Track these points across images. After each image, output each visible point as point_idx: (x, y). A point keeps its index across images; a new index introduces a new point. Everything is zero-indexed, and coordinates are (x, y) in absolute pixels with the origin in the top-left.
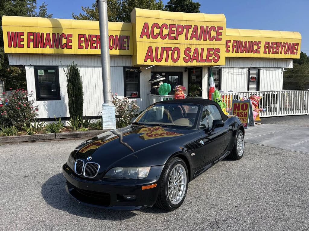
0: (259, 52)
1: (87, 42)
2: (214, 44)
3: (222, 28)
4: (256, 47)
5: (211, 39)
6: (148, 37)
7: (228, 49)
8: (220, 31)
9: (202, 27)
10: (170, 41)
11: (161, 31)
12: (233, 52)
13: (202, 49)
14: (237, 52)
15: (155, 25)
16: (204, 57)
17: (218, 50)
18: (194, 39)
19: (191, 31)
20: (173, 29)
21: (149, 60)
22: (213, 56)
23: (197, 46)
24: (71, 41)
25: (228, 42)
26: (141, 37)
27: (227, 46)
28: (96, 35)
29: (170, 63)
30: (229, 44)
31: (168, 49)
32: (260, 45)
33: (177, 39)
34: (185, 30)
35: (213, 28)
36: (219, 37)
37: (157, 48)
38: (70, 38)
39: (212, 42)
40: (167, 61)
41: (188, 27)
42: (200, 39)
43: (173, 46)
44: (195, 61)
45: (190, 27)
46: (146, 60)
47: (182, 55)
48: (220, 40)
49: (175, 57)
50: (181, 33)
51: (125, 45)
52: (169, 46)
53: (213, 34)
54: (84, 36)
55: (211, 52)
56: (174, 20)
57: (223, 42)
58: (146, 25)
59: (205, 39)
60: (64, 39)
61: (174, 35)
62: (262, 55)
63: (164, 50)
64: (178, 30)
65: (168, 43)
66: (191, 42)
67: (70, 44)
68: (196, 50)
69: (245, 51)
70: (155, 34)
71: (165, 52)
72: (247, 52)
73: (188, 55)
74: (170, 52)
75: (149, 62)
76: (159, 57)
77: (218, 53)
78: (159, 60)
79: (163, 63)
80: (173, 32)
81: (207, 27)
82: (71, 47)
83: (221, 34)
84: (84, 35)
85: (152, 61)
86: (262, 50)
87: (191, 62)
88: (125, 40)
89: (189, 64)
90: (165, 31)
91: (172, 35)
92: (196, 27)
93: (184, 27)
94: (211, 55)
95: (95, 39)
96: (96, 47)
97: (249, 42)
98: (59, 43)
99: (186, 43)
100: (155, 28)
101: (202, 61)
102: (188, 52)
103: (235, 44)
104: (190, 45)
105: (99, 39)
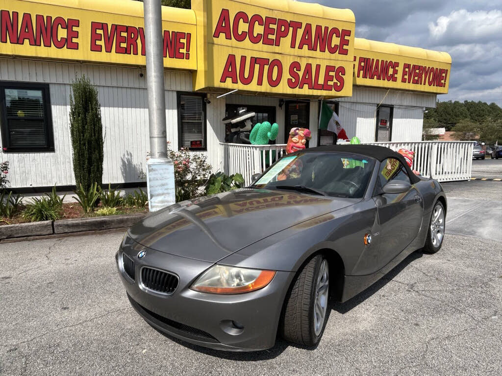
0: (395, 80)
1: (109, 38)
2: (337, 60)
3: (348, 33)
4: (391, 71)
5: (332, 51)
6: (228, 37)
8: (346, 38)
9: (319, 28)
10: (266, 47)
11: (251, 28)
12: (358, 76)
13: (318, 67)
14: (365, 76)
15: (241, 15)
16: (321, 81)
17: (342, 70)
18: (306, 47)
19: (300, 32)
20: (271, 26)
21: (229, 80)
22: (335, 80)
23: (310, 61)
24: (76, 35)
26: (216, 35)
28: (127, 27)
29: (265, 87)
31: (262, 62)
32: (397, 68)
33: (278, 44)
34: (291, 29)
35: (335, 31)
37: (243, 58)
38: (75, 29)
39: (333, 56)
40: (260, 83)
41: (296, 25)
42: (315, 49)
43: (271, 58)
44: (306, 86)
45: (299, 25)
46: (223, 80)
47: (286, 75)
48: (345, 52)
49: (274, 77)
50: (285, 34)
51: (181, 51)
52: (264, 56)
53: (336, 41)
54: (103, 26)
55: (331, 73)
56: (272, 10)
57: (350, 57)
58: (225, 14)
59: (323, 50)
60: (62, 28)
61: (273, 37)
62: (399, 84)
63: (255, 63)
64: (279, 28)
65: (262, 50)
66: (300, 52)
67: (74, 40)
68: (309, 66)
69: (375, 77)
70: (240, 33)
71: (257, 66)
72: (379, 78)
73: (296, 76)
74: (266, 67)
75: (229, 84)
76: (246, 75)
77: (342, 76)
78: (247, 81)
79: (253, 87)
80: (272, 31)
81: (327, 28)
82: (76, 47)
83: (347, 43)
84: (102, 23)
85: (235, 81)
86: (399, 76)
87: (299, 88)
88: (182, 41)
89: (297, 91)
90: (258, 29)
91: (270, 37)
92: (309, 26)
93: (289, 24)
94: (331, 79)
95: (124, 34)
96: (126, 49)
97: (383, 61)
98: (52, 35)
99: (292, 54)
100: (241, 20)
101: (317, 87)
102: (295, 69)
103: (363, 64)
104: (299, 58)
105: (133, 34)
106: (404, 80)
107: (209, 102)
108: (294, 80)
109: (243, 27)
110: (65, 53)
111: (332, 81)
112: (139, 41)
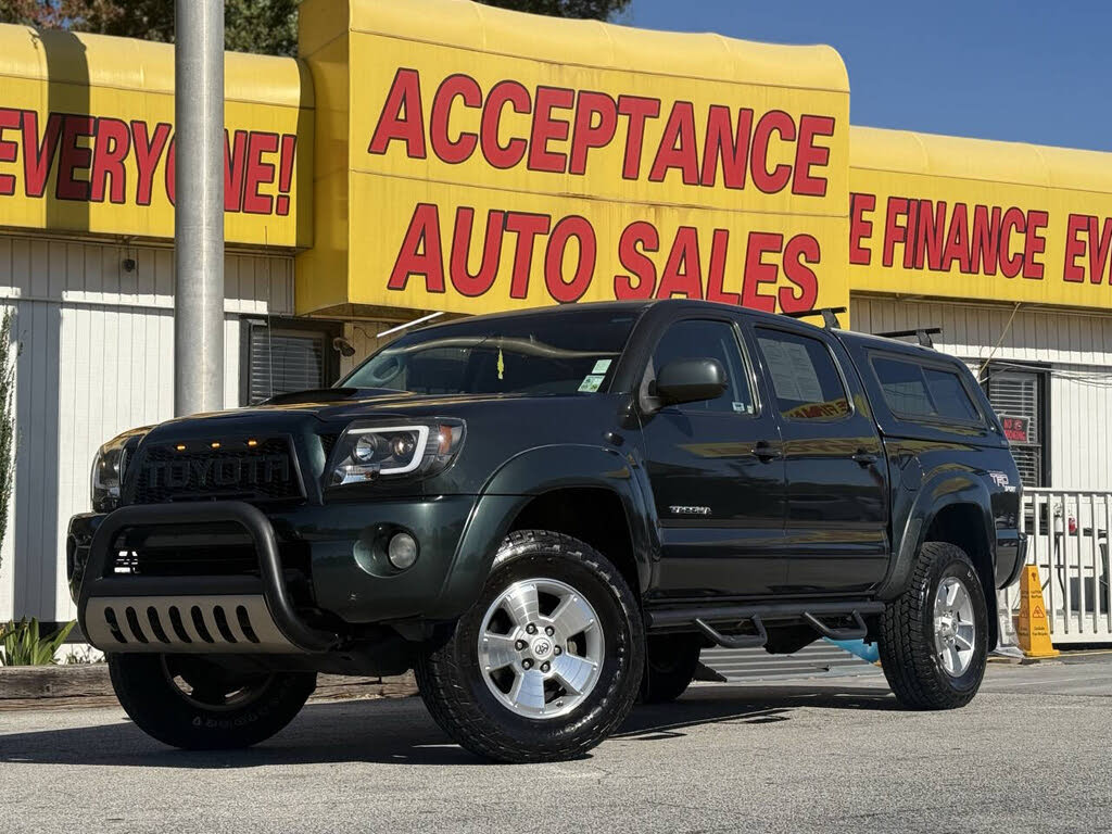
0: (1036, 272)
1: (39, 155)
2: (787, 214)
3: (826, 125)
4: (1017, 243)
5: (770, 184)
6: (416, 152)
7: (864, 243)
8: (819, 141)
9: (718, 113)
10: (540, 179)
11: (490, 123)
12: (888, 261)
13: (721, 237)
14: (912, 262)
15: (459, 85)
16: (733, 282)
17: (807, 246)
18: (674, 175)
19: (654, 130)
20: (557, 114)
21: (417, 283)
22: (783, 281)
23: (692, 219)
25: (861, 203)
26: (378, 146)
27: (860, 229)
28: (96, 121)
29: (538, 306)
30: (866, 216)
31: (526, 224)
32: (1040, 232)
33: (578, 166)
34: (623, 121)
35: (777, 120)
36: (815, 171)
37: (465, 216)
39: (773, 201)
40: (519, 289)
41: (642, 108)
42: (706, 180)
43: (557, 211)
45: (650, 107)
46: (397, 282)
47: (609, 266)
48: (818, 188)
49: (569, 272)
50: (603, 137)
51: (264, 189)
52: (534, 205)
53: (780, 152)
54: (25, 120)
55: (774, 258)
56: (560, 64)
57: (837, 204)
58: (405, 84)
59: (734, 182)
61: (564, 147)
62: (1052, 289)
63: (504, 228)
64: (582, 118)
65: (526, 190)
66: (656, 191)
68: (687, 236)
69: (956, 263)
70: (454, 137)
71: (510, 240)
72: (969, 268)
73: (644, 268)
74: (541, 242)
75: (416, 294)
76: (474, 267)
77: (808, 265)
78: (475, 286)
79: (496, 303)
80: (558, 130)
81: (746, 114)
83: (823, 156)
84: (22, 111)
85: (435, 286)
86: (1053, 257)
88: (267, 158)
90: (514, 125)
91: (553, 146)
92: (683, 110)
93: (617, 107)
94: (770, 274)
95: (85, 142)
96: (89, 185)
97: (981, 209)
99: (631, 197)
100: (459, 100)
102: (639, 246)
103: (902, 220)
104: (652, 210)
105: (112, 142)
106: (1072, 274)
107: (350, 351)
108: (635, 282)
109: (463, 119)
111: (775, 282)
112: (131, 163)
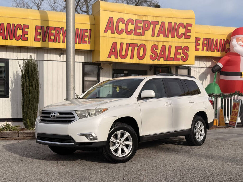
1: (45, 34)
2: (183, 42)
3: (191, 25)
4: (228, 46)
5: (180, 37)
6: (113, 32)
7: (198, 47)
8: (189, 28)
9: (170, 24)
10: (136, 37)
11: (127, 27)
12: (203, 50)
13: (170, 47)
14: (207, 50)
15: (121, 20)
16: (172, 55)
17: (187, 48)
18: (161, 35)
19: (158, 27)
20: (139, 25)
21: (113, 57)
22: (182, 55)
23: (165, 44)
24: (27, 33)
25: (197, 39)
26: (106, 32)
27: (197, 44)
28: (55, 28)
29: (135, 60)
30: (199, 42)
31: (133, 46)
33: (143, 34)
34: (152, 26)
35: (181, 25)
36: (188, 34)
37: (122, 44)
38: (26, 30)
39: (180, 40)
40: (132, 58)
41: (155, 23)
42: (167, 36)
43: (139, 43)
44: (162, 59)
45: (157, 23)
46: (109, 57)
47: (149, 53)
48: (189, 37)
49: (141, 54)
50: (148, 29)
51: (86, 39)
52: (134, 42)
53: (182, 31)
54: (42, 28)
55: (179, 51)
56: (140, 15)
57: (193, 40)
58: (111, 20)
59: (173, 37)
60: (20, 29)
61: (140, 31)
63: (129, 46)
64: (144, 25)
65: (133, 39)
66: (158, 39)
67: (26, 36)
68: (164, 47)
69: (216, 50)
70: (120, 29)
71: (130, 48)
72: (218, 51)
73: (155, 53)
74: (136, 49)
75: (113, 59)
76: (123, 54)
77: (187, 52)
78: (124, 57)
79: (128, 60)
80: (140, 28)
81: (175, 24)
82: (26, 39)
83: (190, 31)
84: (42, 26)
85: (116, 57)
87: (157, 60)
88: (86, 34)
89: (156, 62)
90: (131, 27)
91: (138, 31)
92: (163, 23)
93: (151, 23)
94: (179, 54)
95: (53, 32)
96: (54, 39)
97: (221, 40)
98: (14, 34)
99: (153, 40)
100: (121, 22)
101: (169, 59)
102: (155, 49)
103: (205, 42)
104: (157, 42)
105: (58, 31)
107: (102, 69)
108: (154, 56)
109: (122, 26)
110: (21, 43)
111: (180, 55)
112: (61, 35)
